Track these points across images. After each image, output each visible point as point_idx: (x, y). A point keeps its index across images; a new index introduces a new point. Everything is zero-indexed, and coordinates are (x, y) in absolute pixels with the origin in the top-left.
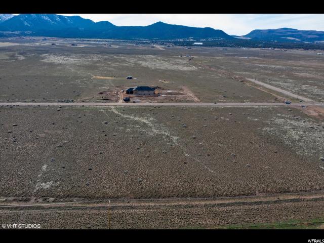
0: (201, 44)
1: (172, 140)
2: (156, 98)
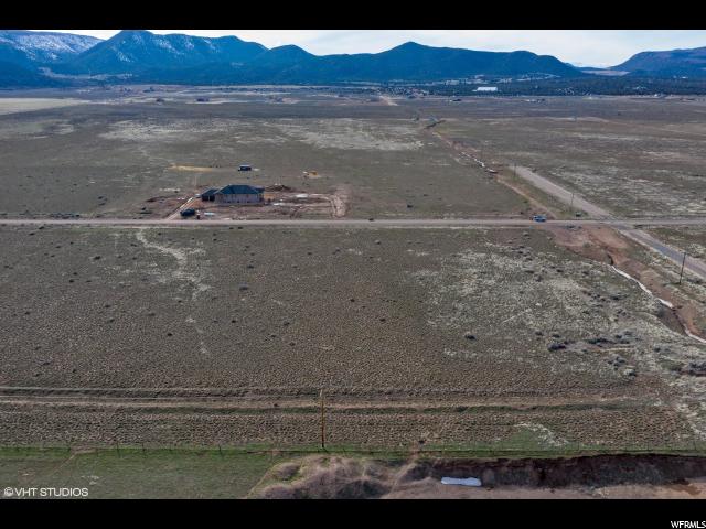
0: (494, 89)
1: (192, 293)
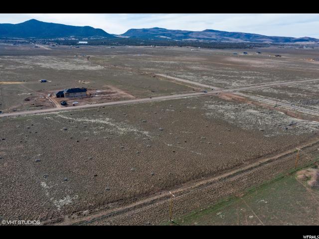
1: (146, 135)
2: (92, 99)
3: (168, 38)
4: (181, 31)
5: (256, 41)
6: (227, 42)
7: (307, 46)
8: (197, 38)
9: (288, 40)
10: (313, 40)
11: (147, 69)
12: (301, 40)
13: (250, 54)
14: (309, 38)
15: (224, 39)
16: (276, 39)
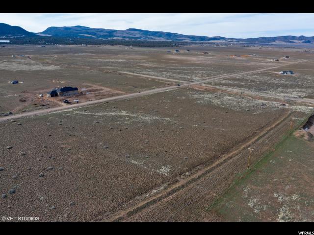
0: (8, 41)
3: (93, 36)
4: (104, 30)
5: (177, 40)
6: (152, 40)
7: (221, 44)
8: (122, 37)
9: (203, 39)
10: (223, 38)
11: (105, 67)
12: (214, 39)
13: (181, 52)
14: (220, 37)
15: (148, 38)
16: (193, 38)
